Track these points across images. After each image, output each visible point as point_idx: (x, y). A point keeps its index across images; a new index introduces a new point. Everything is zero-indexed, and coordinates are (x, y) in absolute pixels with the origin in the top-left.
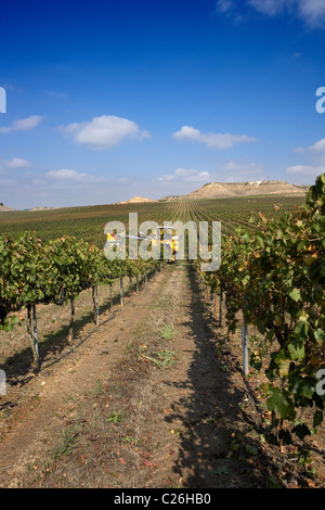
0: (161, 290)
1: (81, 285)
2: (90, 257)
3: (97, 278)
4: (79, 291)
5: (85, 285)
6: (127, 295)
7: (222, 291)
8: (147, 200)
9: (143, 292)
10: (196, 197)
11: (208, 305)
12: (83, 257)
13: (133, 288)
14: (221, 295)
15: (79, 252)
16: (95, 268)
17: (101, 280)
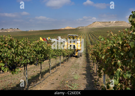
0: (75, 61)
1: (44, 58)
2: (48, 48)
3: (50, 56)
4: (43, 61)
5: (46, 58)
6: (62, 63)
7: (97, 62)
8: (71, 28)
9: (68, 62)
10: (90, 27)
11: (93, 67)
12: (45, 48)
13: (65, 61)
14: (97, 64)
15: (43, 46)
16: (50, 52)
17: (52, 57)
